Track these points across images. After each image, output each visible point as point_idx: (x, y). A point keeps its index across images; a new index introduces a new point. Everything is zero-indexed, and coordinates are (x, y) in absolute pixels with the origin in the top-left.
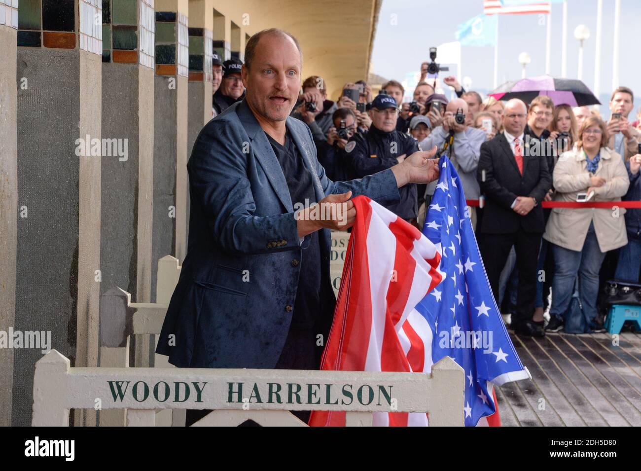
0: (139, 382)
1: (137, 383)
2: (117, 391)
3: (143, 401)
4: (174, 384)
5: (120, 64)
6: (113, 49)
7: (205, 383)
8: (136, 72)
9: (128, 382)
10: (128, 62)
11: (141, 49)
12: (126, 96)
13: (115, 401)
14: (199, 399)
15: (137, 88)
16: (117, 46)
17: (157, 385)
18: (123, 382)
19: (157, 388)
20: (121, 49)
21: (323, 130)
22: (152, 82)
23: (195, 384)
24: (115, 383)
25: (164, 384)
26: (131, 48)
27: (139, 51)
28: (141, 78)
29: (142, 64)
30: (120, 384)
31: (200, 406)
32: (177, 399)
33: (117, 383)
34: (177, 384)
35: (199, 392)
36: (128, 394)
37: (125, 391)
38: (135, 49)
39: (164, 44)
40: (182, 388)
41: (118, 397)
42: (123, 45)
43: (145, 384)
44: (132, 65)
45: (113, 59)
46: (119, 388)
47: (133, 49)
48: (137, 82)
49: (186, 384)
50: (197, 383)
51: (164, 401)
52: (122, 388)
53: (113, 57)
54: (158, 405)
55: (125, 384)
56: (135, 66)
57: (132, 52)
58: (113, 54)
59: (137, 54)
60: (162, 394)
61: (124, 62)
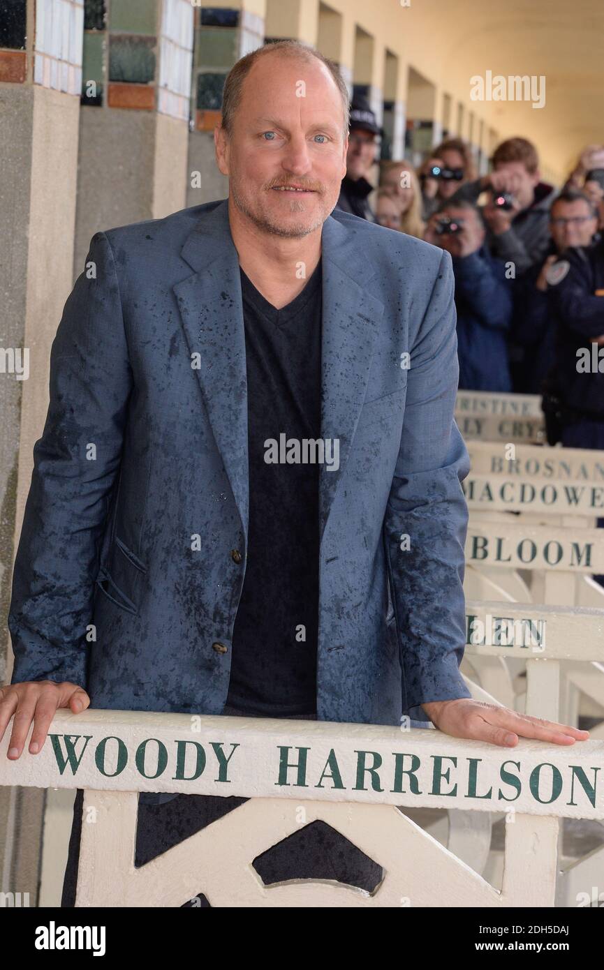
0: (109, 738)
1: (105, 740)
2: (65, 755)
3: (115, 774)
4: (176, 745)
5: (120, 111)
6: (111, 80)
7: (236, 745)
8: (151, 128)
9: (88, 738)
10: (137, 108)
11: (162, 82)
12: (130, 174)
13: (61, 773)
14: (223, 777)
15: (151, 160)
16: (117, 77)
17: (143, 745)
18: (78, 737)
19: (144, 751)
20: (125, 81)
21: (526, 246)
22: (183, 146)
23: (217, 747)
24: (63, 737)
25: (157, 744)
26: (144, 80)
27: (157, 86)
28: (160, 139)
29: (164, 112)
30: (72, 740)
31: (224, 790)
32: (180, 775)
33: (67, 738)
34: (182, 746)
35: (223, 762)
36: (88, 761)
37: (81, 756)
38: (151, 84)
39: (214, 70)
40: (191, 752)
41: (68, 766)
42: (129, 75)
43: (121, 742)
44: (143, 114)
45: (109, 101)
46: (70, 747)
47: (146, 82)
48: (152, 147)
49: (198, 745)
50: (219, 744)
51: (154, 777)
52: (76, 748)
53: (109, 96)
54: (143, 783)
55: (82, 741)
56: (149, 116)
57: (145, 89)
58: (110, 91)
59: (153, 94)
60: (151, 764)
61: (128, 107)
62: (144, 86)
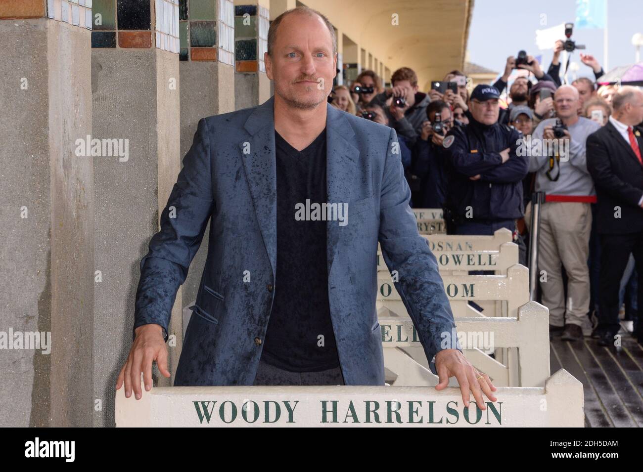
0: (226, 402)
1: (224, 403)
2: (203, 412)
3: (231, 422)
4: (264, 404)
5: (198, 62)
6: (192, 46)
7: (297, 402)
8: (215, 70)
9: (215, 402)
10: (207, 60)
11: (220, 45)
12: (206, 96)
13: (201, 423)
14: (291, 420)
15: (217, 87)
16: (195, 44)
17: (245, 405)
18: (209, 402)
19: (246, 408)
20: (199, 46)
22: (233, 79)
23: (286, 403)
24: (200, 403)
25: (253, 403)
26: (210, 44)
27: (218, 47)
28: (220, 76)
29: (222, 61)
30: (206, 404)
31: (292, 425)
32: (267, 420)
33: (203, 403)
34: (267, 403)
35: (291, 412)
36: (215, 415)
37: (212, 412)
38: (214, 46)
39: (244, 39)
40: (272, 408)
41: (205, 418)
42: (201, 42)
43: (233, 404)
44: (211, 63)
45: (191, 57)
46: (205, 408)
47: (211, 46)
48: (217, 80)
49: (276, 403)
50: (288, 402)
51: (252, 422)
52: (208, 409)
53: (191, 55)
54: (247, 426)
55: (211, 404)
56: (214, 64)
57: (211, 49)
58: (191, 52)
59: (216, 51)
60: (251, 416)
61: (203, 60)
62: (211, 48)
